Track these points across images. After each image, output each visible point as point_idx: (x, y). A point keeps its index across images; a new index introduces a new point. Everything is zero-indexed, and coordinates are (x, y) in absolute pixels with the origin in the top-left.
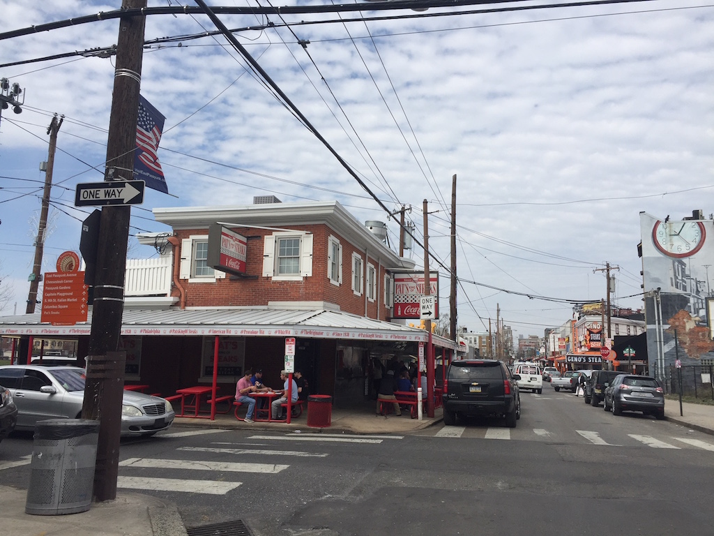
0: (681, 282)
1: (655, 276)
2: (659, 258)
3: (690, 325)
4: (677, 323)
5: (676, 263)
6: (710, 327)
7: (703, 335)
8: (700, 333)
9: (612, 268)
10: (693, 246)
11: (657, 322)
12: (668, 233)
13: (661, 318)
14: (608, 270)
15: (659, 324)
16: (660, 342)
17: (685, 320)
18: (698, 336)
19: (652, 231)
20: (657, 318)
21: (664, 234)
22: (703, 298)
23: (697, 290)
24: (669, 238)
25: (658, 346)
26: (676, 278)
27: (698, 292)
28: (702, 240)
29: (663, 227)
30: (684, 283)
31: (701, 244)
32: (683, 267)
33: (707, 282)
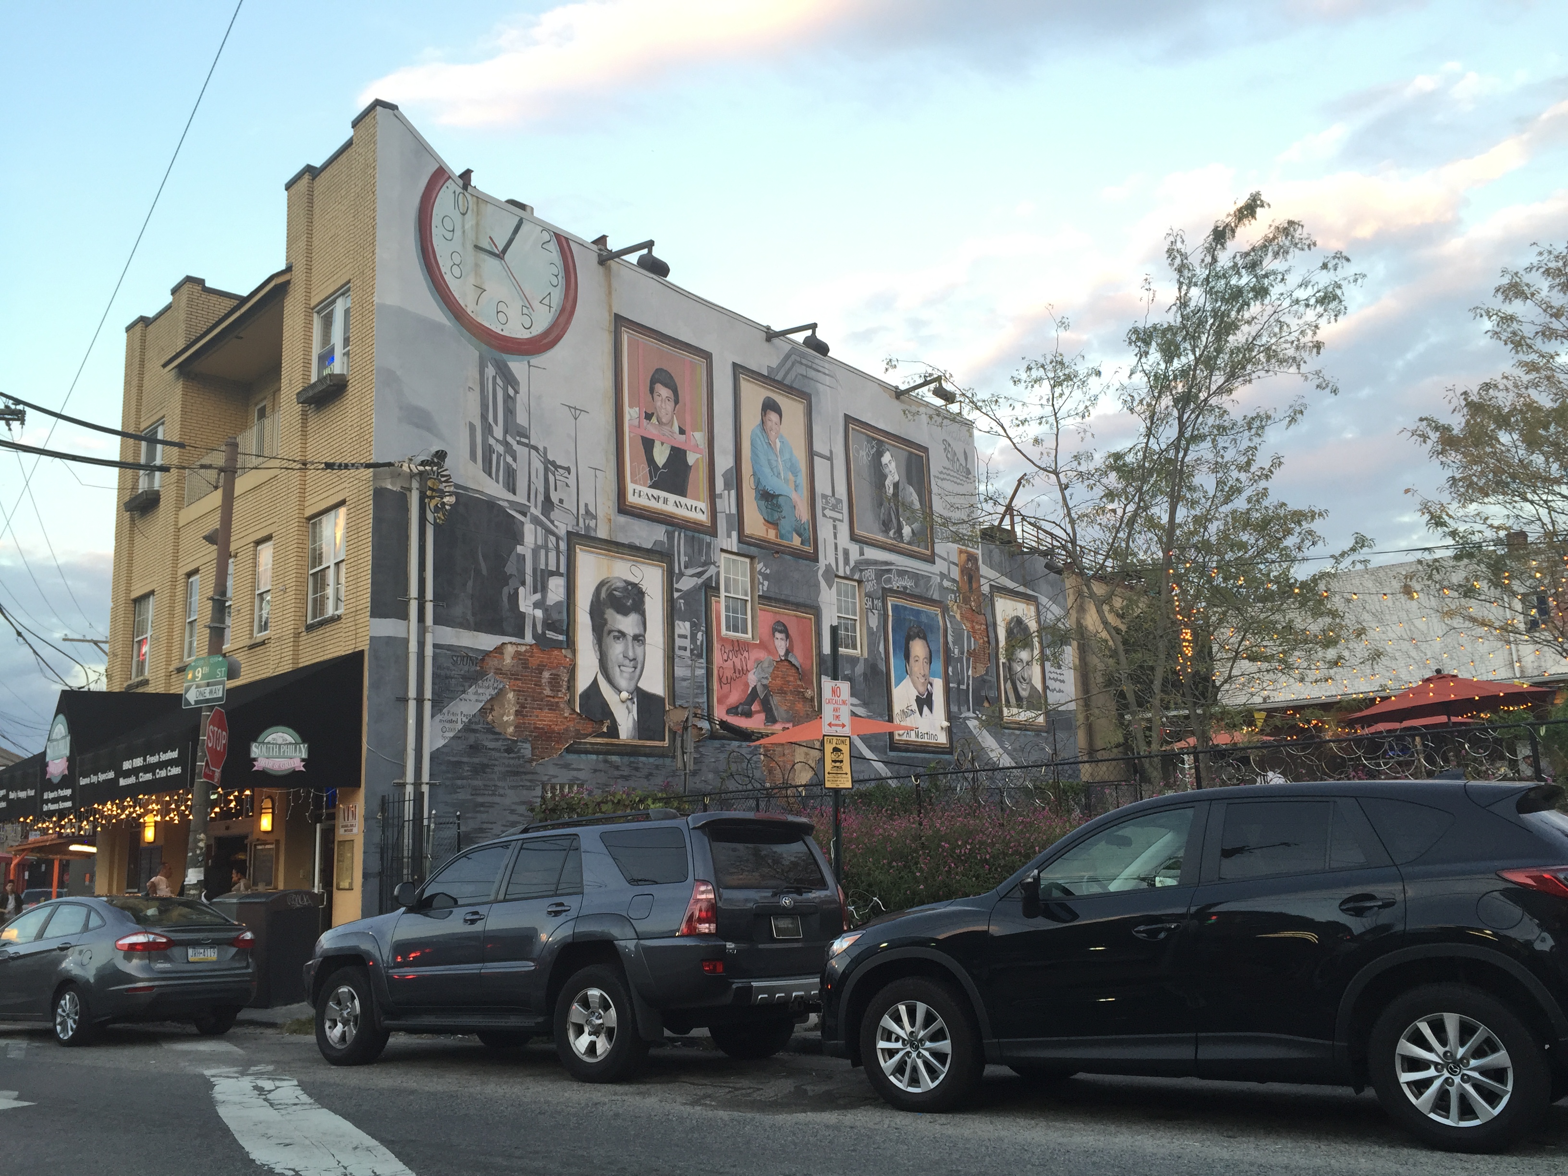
0: (500, 449)
1: (415, 400)
2: (432, 327)
5: (490, 371)
6: (574, 652)
7: (555, 682)
8: (546, 675)
10: (542, 321)
11: (414, 606)
12: (471, 237)
13: (429, 595)
15: (420, 616)
16: (420, 701)
18: (538, 684)
19: (416, 201)
20: (414, 592)
21: (458, 233)
22: (562, 531)
23: (547, 498)
24: (470, 256)
25: (412, 721)
26: (488, 430)
27: (548, 505)
28: (568, 308)
29: (456, 202)
30: (509, 459)
31: (563, 319)
32: (511, 392)
33: (573, 470)
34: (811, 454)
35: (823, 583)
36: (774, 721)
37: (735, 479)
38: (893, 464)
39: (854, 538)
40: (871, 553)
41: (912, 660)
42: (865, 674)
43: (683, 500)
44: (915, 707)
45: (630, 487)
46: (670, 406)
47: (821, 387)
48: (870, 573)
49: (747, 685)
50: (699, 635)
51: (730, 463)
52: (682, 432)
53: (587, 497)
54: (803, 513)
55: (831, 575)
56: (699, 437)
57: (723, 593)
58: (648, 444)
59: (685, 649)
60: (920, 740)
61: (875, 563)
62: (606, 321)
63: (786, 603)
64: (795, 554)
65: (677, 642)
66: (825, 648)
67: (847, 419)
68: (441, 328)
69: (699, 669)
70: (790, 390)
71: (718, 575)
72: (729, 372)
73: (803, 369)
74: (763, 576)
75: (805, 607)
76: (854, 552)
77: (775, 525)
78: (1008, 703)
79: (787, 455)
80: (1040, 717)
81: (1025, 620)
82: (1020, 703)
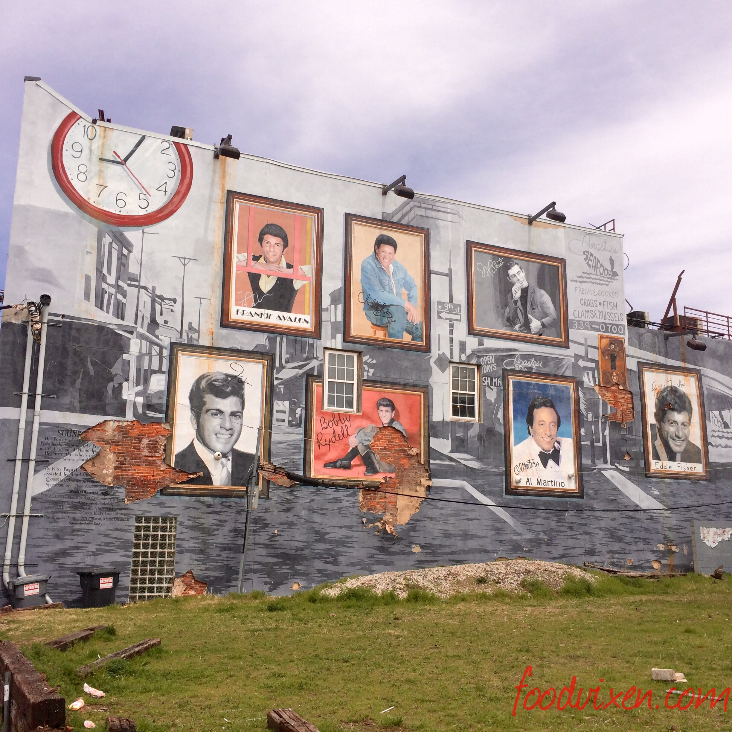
0: (113, 290)
1: (41, 265)
5: (107, 239)
6: (172, 426)
8: (145, 442)
10: (157, 201)
11: (26, 400)
12: (97, 153)
13: (39, 390)
15: (31, 405)
16: (26, 461)
18: (137, 448)
19: (51, 135)
20: (26, 389)
21: (86, 152)
22: (166, 342)
23: (153, 320)
24: (95, 166)
26: (100, 277)
27: (154, 324)
28: (183, 190)
29: (86, 133)
30: (120, 297)
31: (177, 199)
32: (125, 251)
33: (179, 301)
34: (427, 272)
35: (435, 368)
36: (375, 471)
37: (343, 296)
38: (522, 275)
39: (471, 331)
40: (489, 343)
41: (536, 424)
42: (480, 437)
43: (287, 315)
44: (538, 460)
45: (233, 308)
46: (279, 250)
47: (441, 223)
48: (489, 359)
49: (348, 445)
50: (299, 411)
51: (339, 284)
52: (289, 266)
53: (191, 317)
54: (416, 317)
55: (443, 363)
56: (308, 270)
57: (326, 379)
58: (254, 278)
59: (283, 421)
60: (543, 486)
61: (497, 350)
62: (219, 195)
63: (393, 384)
64: (405, 348)
65: (276, 416)
66: (437, 417)
67: (469, 244)
68: (66, 215)
69: (297, 435)
70: (407, 228)
71: (321, 366)
72: (341, 220)
73: (422, 212)
74: (371, 366)
75: (415, 387)
76: (472, 343)
77: (384, 327)
78: (657, 457)
79: (401, 275)
80: (698, 468)
81: (682, 390)
82: (672, 456)
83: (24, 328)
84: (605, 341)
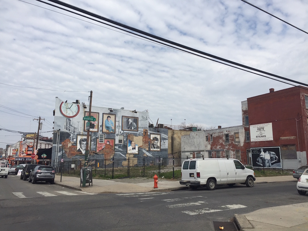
1: (58, 124)
2: (61, 117)
3: (70, 145)
4: (65, 144)
5: (68, 120)
6: (77, 146)
7: (74, 149)
9: (41, 119)
10: (75, 114)
11: (57, 143)
12: (66, 107)
13: (59, 142)
14: (40, 120)
15: (58, 144)
16: (57, 151)
17: (68, 143)
18: (72, 149)
19: (60, 106)
20: (57, 142)
21: (64, 107)
22: (76, 134)
24: (66, 109)
25: (56, 153)
26: (67, 126)
27: (74, 132)
29: (64, 105)
30: (69, 128)
31: (77, 113)
32: (70, 121)
33: (78, 128)
34: (115, 121)
35: (116, 136)
37: (102, 126)
38: (131, 120)
39: (122, 130)
40: (125, 132)
41: (132, 144)
42: (123, 146)
43: (93, 129)
47: (118, 113)
48: (125, 134)
49: (102, 148)
50: (95, 143)
51: (101, 124)
52: (94, 122)
53: (79, 130)
54: (113, 128)
55: (117, 135)
56: (97, 122)
57: (99, 138)
62: (83, 112)
64: (112, 133)
65: (92, 144)
66: (116, 143)
67: (122, 116)
68: (62, 117)
69: (95, 147)
70: (112, 114)
71: (99, 136)
72: (102, 114)
73: (115, 112)
74: (106, 136)
75: (113, 139)
76: (122, 132)
77: (108, 130)
78: (152, 148)
79: (111, 122)
80: (159, 150)
81: (157, 137)
82: (154, 148)
83: (57, 133)
84: (144, 130)
